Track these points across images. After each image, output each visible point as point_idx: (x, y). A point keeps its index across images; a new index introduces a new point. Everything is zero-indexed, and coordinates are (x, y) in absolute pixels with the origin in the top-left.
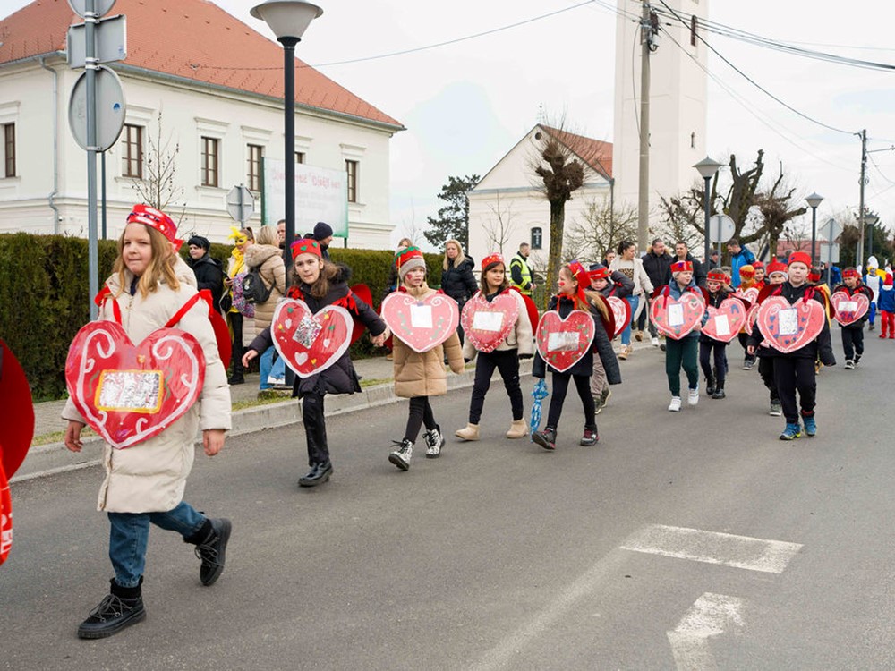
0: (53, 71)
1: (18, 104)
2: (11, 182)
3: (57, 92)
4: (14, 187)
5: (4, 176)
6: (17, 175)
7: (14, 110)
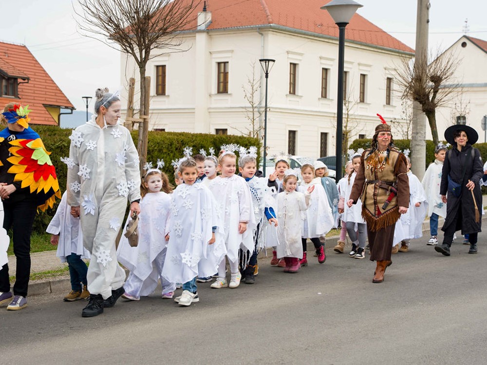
0: (262, 34)
1: (232, 51)
2: (223, 97)
3: (263, 47)
4: (227, 100)
5: (216, 92)
6: (229, 92)
7: (229, 55)
